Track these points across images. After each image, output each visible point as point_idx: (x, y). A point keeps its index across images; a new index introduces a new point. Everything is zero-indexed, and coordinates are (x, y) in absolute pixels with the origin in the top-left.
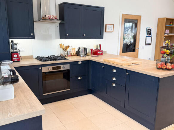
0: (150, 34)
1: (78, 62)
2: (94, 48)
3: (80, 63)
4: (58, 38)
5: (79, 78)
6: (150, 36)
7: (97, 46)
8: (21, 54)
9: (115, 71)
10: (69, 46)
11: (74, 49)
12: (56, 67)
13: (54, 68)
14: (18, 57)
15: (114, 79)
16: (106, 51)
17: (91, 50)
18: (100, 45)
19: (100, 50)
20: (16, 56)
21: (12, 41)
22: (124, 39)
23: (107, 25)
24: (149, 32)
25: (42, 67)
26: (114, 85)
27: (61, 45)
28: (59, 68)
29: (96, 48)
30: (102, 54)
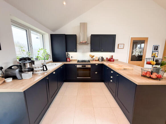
0: (157, 49)
1: (96, 64)
2: (109, 57)
3: (96, 65)
4: (89, 52)
5: (96, 73)
6: (157, 51)
7: (111, 56)
8: (71, 59)
9: (112, 72)
10: (94, 56)
11: (97, 57)
12: (84, 66)
13: (82, 66)
14: (69, 60)
15: (112, 77)
16: (118, 60)
17: (107, 58)
18: (112, 56)
19: (112, 59)
20: (68, 59)
21: (68, 53)
22: (132, 52)
23: (119, 45)
24: (156, 48)
25: (77, 65)
26: (111, 81)
27: (90, 55)
28: (85, 66)
29: (110, 57)
30: (113, 61)
